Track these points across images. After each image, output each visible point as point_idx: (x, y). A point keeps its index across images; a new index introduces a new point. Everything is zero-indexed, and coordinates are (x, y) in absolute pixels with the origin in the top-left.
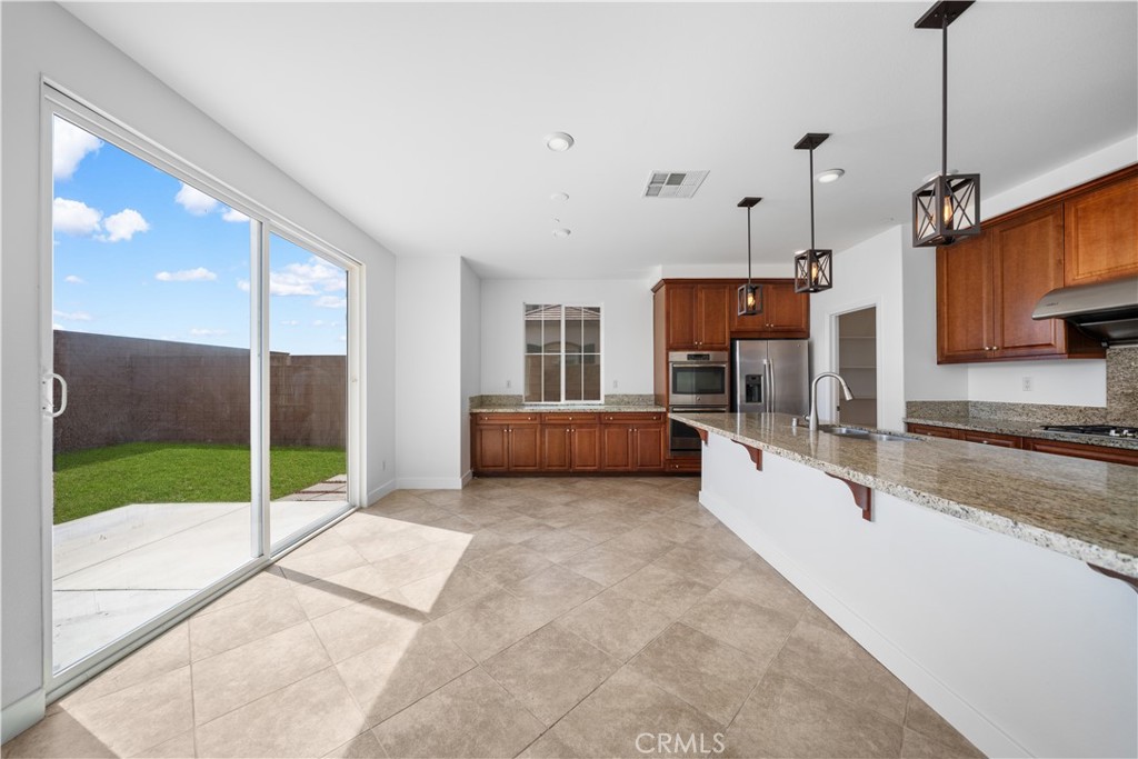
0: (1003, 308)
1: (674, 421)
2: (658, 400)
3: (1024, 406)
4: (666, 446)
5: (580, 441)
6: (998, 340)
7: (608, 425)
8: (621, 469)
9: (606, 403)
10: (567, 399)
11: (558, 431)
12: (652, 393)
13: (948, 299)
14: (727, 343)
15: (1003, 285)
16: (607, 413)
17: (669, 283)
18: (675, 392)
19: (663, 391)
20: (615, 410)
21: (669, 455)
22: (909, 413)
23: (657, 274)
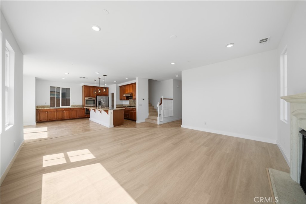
1: (86, 108)
2: (83, 106)
4: (85, 113)
5: (66, 114)
7: (72, 110)
8: (76, 118)
9: (72, 106)
10: (62, 106)
11: (61, 112)
12: (82, 104)
14: (96, 96)
16: (72, 108)
17: (85, 86)
18: (86, 104)
19: (84, 104)
20: (74, 107)
21: (85, 115)
22: (117, 106)
23: (83, 84)
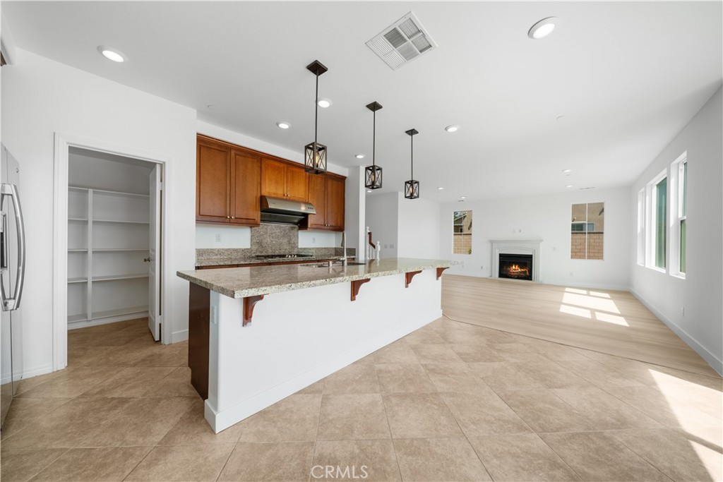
0: (235, 196)
6: (233, 212)
15: (235, 183)
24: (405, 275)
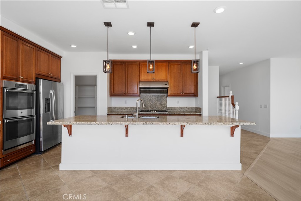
0: (128, 83)
3: (125, 107)
6: (126, 91)
13: (113, 78)
15: (128, 77)
24: (180, 126)
